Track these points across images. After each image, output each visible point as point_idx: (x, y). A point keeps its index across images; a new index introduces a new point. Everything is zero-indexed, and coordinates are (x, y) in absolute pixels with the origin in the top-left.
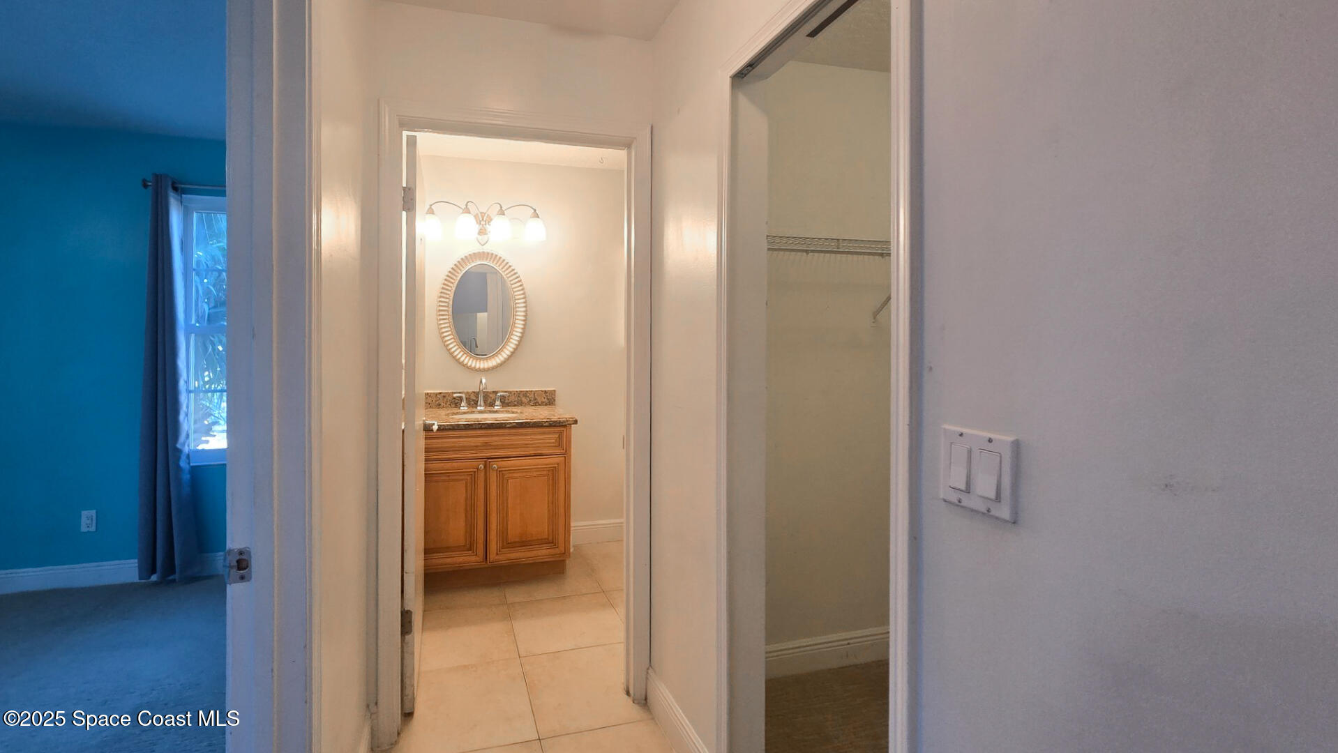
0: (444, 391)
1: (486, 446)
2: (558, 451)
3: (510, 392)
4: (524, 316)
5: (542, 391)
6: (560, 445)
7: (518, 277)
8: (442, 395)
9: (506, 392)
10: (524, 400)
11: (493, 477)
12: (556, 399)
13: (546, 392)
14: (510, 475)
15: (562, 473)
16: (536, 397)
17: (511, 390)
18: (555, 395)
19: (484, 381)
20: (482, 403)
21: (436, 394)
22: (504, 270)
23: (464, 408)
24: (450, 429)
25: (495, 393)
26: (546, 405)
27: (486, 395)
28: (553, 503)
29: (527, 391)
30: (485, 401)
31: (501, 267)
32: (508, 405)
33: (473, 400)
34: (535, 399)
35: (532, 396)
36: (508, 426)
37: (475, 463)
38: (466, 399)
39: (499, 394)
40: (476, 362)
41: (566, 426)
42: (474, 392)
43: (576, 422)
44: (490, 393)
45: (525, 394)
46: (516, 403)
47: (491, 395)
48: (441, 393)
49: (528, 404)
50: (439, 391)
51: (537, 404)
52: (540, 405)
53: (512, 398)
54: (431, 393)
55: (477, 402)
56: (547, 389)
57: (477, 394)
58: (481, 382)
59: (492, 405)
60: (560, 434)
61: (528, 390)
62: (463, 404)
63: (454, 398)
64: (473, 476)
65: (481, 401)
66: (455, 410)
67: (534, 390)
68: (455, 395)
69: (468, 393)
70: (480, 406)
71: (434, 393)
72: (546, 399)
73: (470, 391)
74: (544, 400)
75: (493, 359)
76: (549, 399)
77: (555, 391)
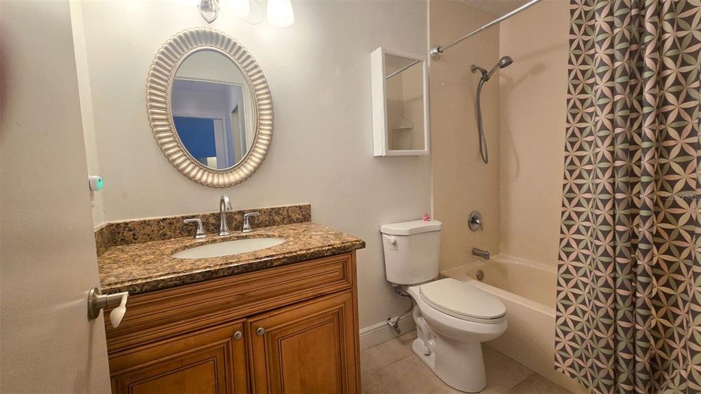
0: (168, 217)
1: (244, 299)
2: (343, 285)
3: (260, 211)
4: (271, 120)
5: (296, 207)
6: (344, 277)
7: (259, 72)
8: (169, 221)
9: (254, 211)
10: (277, 218)
11: (259, 345)
12: (312, 215)
13: (300, 207)
14: (283, 334)
15: (349, 315)
16: (290, 214)
17: (260, 208)
18: (310, 210)
19: (227, 200)
20: (226, 228)
21: (158, 222)
22: (240, 60)
23: (201, 238)
24: (176, 285)
25: (242, 213)
26: (301, 222)
27: (230, 217)
28: (340, 353)
29: (280, 208)
30: (229, 223)
31: (237, 56)
32: (258, 226)
33: (213, 224)
34: (289, 216)
35: (285, 213)
36: (275, 264)
37: (227, 329)
38: (203, 224)
39: (246, 215)
40: (213, 177)
41: (351, 251)
42: (213, 214)
43: (363, 245)
44: (235, 214)
45: (277, 211)
46: (267, 223)
47: (236, 217)
48: (164, 219)
49: (282, 222)
50: (162, 218)
51: (291, 221)
52: (295, 222)
53: (264, 218)
54: (149, 221)
55: (219, 226)
56: (301, 204)
57: (218, 217)
58: (223, 201)
59: (239, 227)
60: (345, 264)
61: (280, 206)
62: (199, 231)
63: (186, 225)
64: (226, 350)
65: (224, 224)
66: (187, 242)
67: (287, 206)
68: (186, 221)
69: (204, 216)
70: (224, 231)
71: (154, 221)
72: (300, 216)
73: (208, 213)
74: (298, 216)
75: (234, 172)
76: (303, 215)
77: (310, 206)
